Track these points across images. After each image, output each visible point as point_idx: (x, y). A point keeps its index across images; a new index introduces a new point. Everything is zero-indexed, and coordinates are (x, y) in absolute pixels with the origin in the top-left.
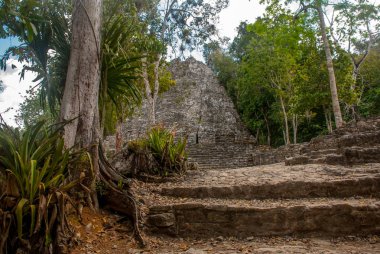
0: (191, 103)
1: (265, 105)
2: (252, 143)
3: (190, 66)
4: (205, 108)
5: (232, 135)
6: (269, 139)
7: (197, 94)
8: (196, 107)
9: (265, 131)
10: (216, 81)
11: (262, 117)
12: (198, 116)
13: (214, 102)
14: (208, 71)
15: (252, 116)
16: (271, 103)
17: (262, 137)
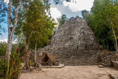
0: (77, 33)
1: (105, 32)
2: (100, 49)
3: (77, 19)
4: (82, 35)
5: (92, 45)
6: (108, 47)
7: (79, 30)
8: (79, 34)
9: (106, 44)
10: (86, 24)
11: (104, 38)
12: (79, 38)
13: (86, 32)
14: (84, 21)
15: (100, 37)
16: (108, 31)
17: (105, 46)
